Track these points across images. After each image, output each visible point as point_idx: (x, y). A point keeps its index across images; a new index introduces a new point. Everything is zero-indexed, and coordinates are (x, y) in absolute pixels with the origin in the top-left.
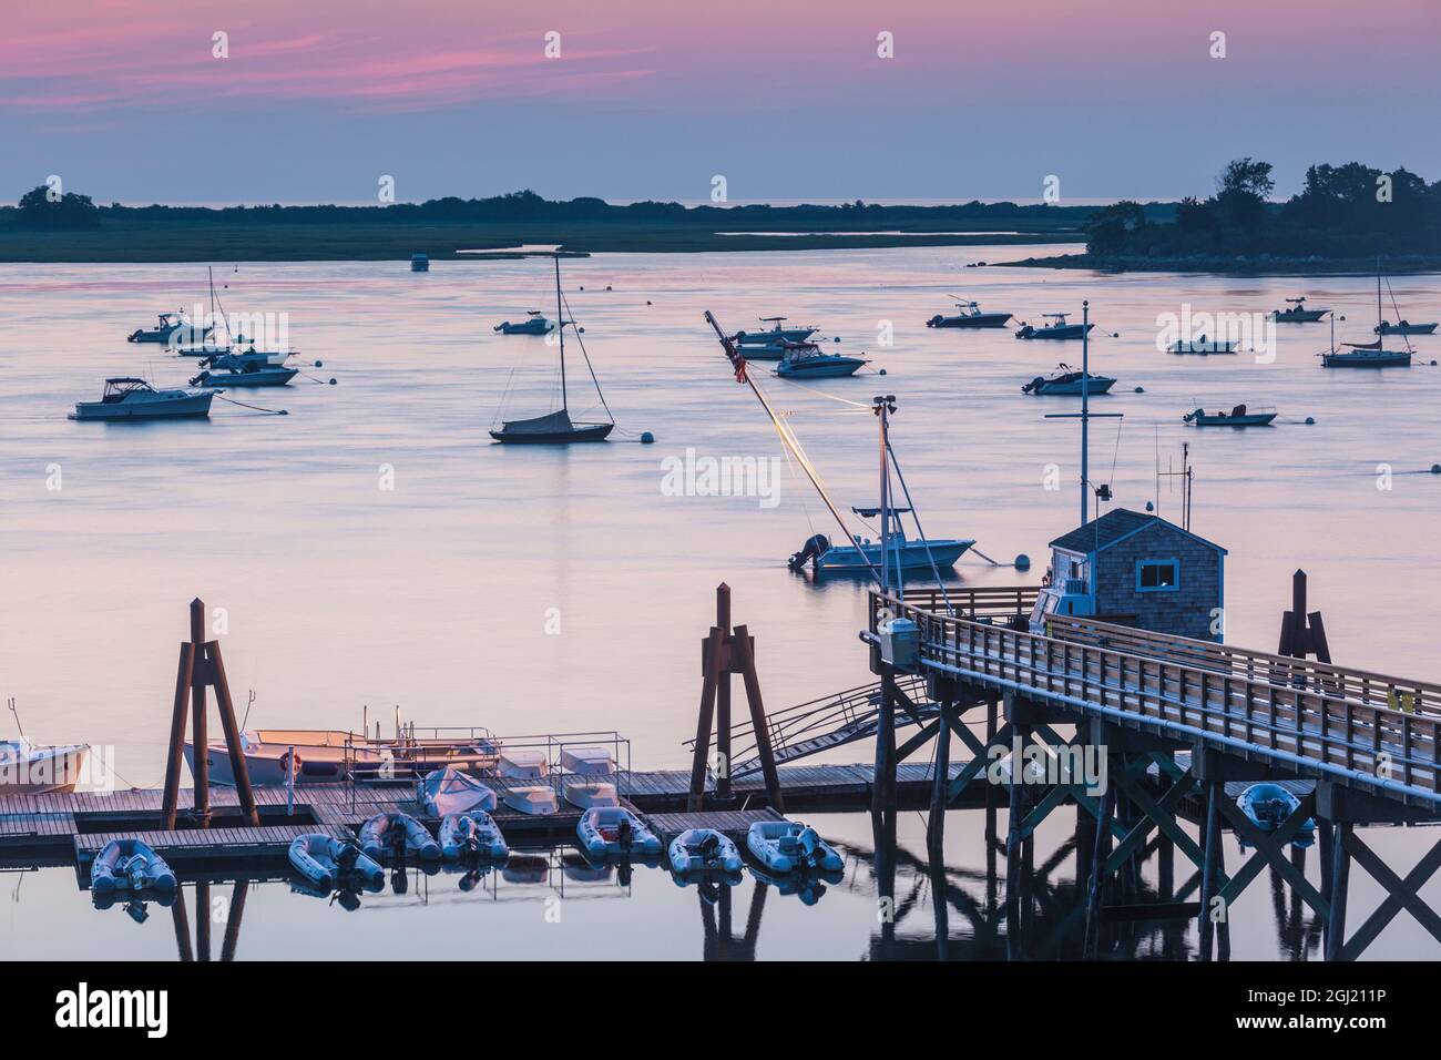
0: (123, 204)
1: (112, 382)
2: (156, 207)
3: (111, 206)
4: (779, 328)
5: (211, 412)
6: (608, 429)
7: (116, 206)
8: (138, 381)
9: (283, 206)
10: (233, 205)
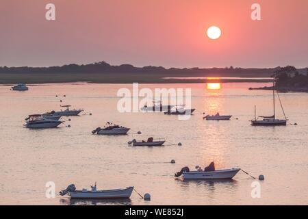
4: (68, 109)
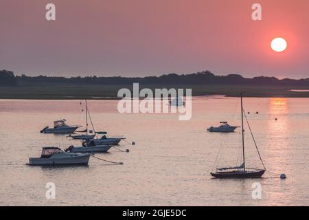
0: (27, 75)
1: (45, 149)
2: (41, 76)
3: (21, 76)
5: (89, 163)
6: (263, 172)
7: (23, 76)
8: (57, 148)
9: (98, 77)
10: (76, 76)
